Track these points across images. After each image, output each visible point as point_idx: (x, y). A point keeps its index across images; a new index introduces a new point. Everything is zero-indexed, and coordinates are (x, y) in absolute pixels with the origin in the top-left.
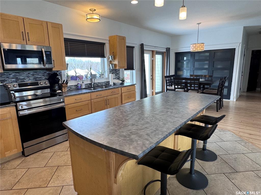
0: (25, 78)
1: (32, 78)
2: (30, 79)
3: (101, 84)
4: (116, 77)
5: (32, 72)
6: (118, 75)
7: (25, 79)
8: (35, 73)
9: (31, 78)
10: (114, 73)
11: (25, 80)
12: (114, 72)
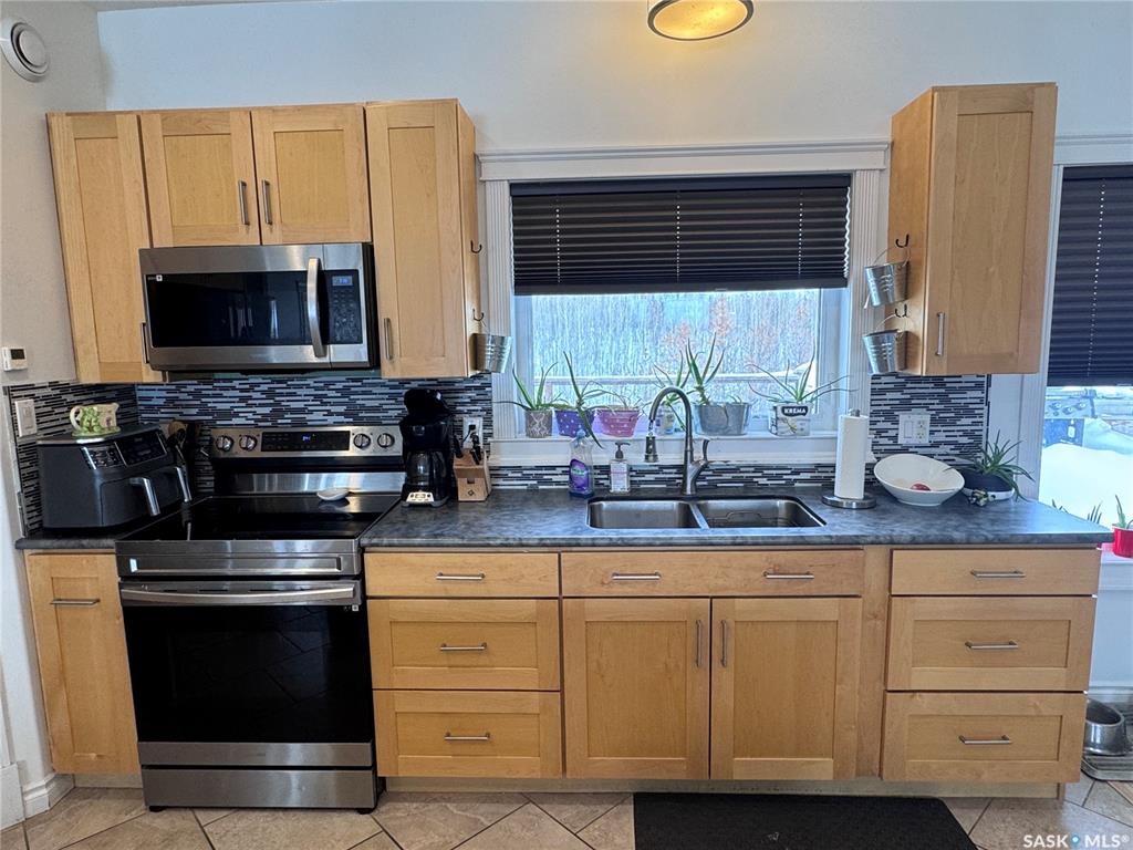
0: (310, 408)
1: (342, 409)
2: (330, 414)
3: (779, 477)
4: (940, 437)
5: (344, 379)
6: (965, 421)
7: (311, 412)
8: (356, 387)
9: (334, 409)
10: (926, 406)
11: (308, 417)
12: (914, 396)
